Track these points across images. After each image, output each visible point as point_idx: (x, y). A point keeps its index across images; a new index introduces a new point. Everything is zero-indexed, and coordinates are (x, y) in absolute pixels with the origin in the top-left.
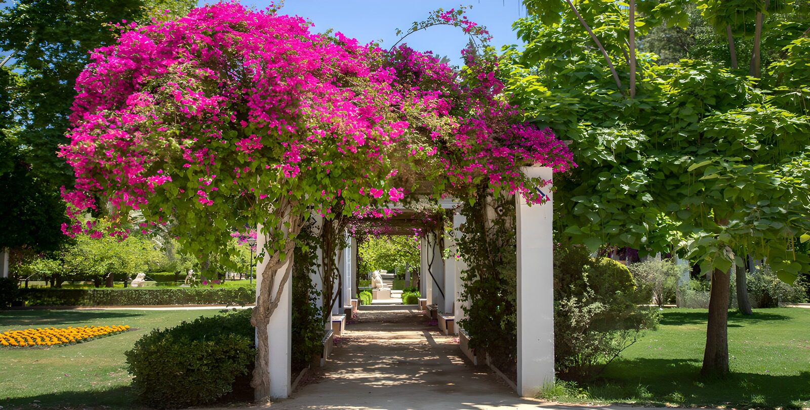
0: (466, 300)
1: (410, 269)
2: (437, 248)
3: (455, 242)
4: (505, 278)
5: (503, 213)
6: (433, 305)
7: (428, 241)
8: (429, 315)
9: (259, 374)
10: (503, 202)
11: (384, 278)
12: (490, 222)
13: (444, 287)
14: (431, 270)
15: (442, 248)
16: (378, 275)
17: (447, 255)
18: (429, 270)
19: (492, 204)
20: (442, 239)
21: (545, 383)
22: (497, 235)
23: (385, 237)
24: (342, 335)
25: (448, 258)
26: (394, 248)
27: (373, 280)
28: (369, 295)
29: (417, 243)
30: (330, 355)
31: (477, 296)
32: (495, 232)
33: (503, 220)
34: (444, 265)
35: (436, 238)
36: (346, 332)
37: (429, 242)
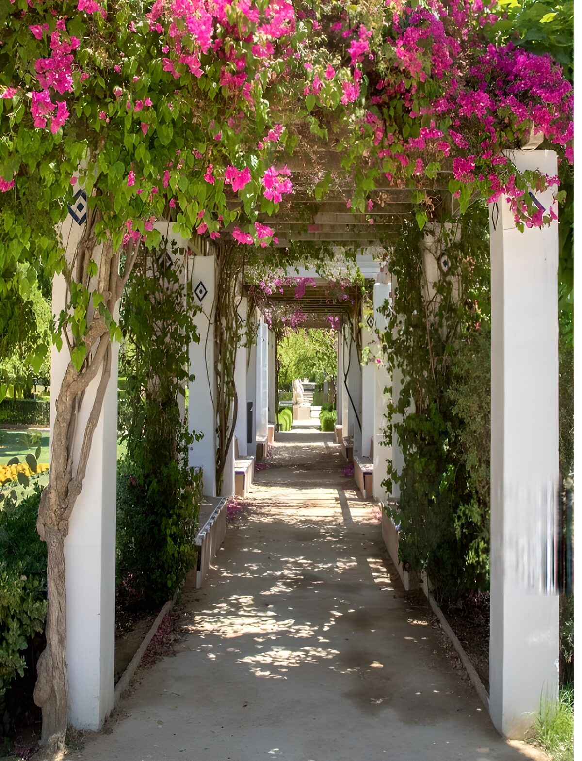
0: (390, 443)
1: (328, 378)
2: (354, 345)
3: (375, 336)
4: (460, 415)
5: (449, 269)
6: (349, 437)
7: (345, 336)
8: (344, 454)
9: (47, 670)
10: (449, 245)
11: (307, 389)
12: (430, 286)
13: (361, 412)
14: (347, 383)
15: (359, 347)
16: (298, 385)
17: (365, 360)
18: (345, 382)
19: (433, 249)
20: (360, 331)
21: (543, 702)
22: (441, 317)
23: (302, 331)
24: (246, 495)
25: (367, 363)
26: (312, 347)
27: (295, 392)
28: (289, 416)
29: (334, 341)
30: (218, 552)
31: (411, 447)
32: (437, 310)
33: (449, 283)
34: (361, 375)
35: (352, 331)
36: (255, 488)
37: (345, 339)
